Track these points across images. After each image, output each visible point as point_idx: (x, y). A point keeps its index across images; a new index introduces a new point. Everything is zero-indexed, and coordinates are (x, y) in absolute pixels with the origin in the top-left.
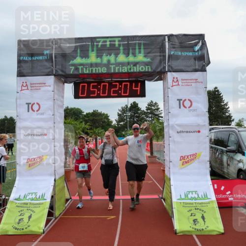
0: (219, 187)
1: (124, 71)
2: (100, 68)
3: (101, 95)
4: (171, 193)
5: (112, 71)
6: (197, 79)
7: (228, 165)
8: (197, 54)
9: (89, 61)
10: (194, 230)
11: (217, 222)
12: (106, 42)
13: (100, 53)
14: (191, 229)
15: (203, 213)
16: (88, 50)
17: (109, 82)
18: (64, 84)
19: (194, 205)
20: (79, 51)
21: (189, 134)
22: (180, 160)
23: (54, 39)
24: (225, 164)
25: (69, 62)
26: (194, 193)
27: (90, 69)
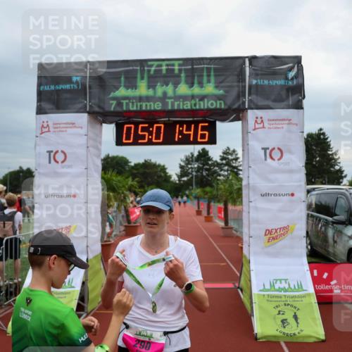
0: (320, 274)
1: (185, 108)
2: (152, 104)
3: (154, 141)
4: (250, 281)
5: (170, 108)
6: (290, 120)
7: (335, 242)
8: (290, 83)
9: (136, 93)
10: (282, 334)
11: (316, 325)
12: (161, 66)
13: (152, 82)
14: (278, 333)
15: (295, 311)
16: (136, 78)
17: (164, 123)
18: (101, 124)
19: (283, 299)
20: (123, 79)
21: (278, 197)
22: (266, 235)
23: (89, 62)
24: (331, 240)
25: (109, 94)
26: (283, 282)
27: (139, 104)
